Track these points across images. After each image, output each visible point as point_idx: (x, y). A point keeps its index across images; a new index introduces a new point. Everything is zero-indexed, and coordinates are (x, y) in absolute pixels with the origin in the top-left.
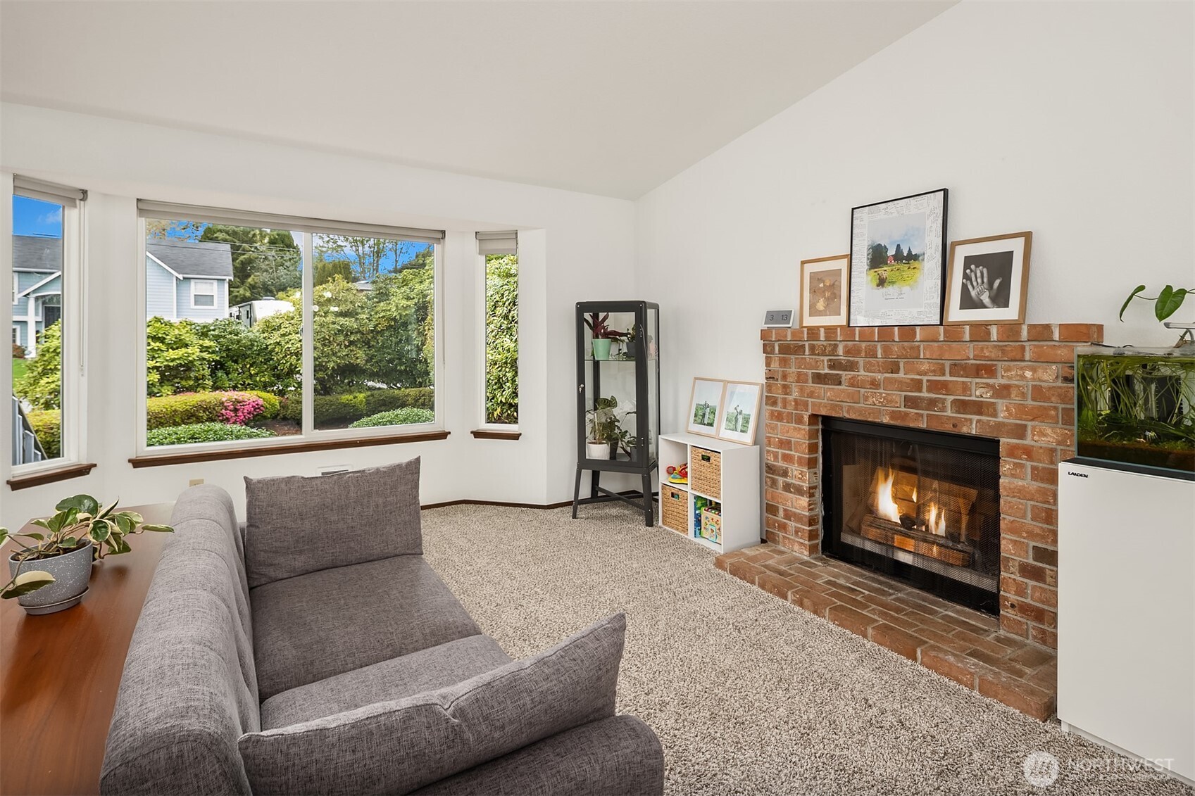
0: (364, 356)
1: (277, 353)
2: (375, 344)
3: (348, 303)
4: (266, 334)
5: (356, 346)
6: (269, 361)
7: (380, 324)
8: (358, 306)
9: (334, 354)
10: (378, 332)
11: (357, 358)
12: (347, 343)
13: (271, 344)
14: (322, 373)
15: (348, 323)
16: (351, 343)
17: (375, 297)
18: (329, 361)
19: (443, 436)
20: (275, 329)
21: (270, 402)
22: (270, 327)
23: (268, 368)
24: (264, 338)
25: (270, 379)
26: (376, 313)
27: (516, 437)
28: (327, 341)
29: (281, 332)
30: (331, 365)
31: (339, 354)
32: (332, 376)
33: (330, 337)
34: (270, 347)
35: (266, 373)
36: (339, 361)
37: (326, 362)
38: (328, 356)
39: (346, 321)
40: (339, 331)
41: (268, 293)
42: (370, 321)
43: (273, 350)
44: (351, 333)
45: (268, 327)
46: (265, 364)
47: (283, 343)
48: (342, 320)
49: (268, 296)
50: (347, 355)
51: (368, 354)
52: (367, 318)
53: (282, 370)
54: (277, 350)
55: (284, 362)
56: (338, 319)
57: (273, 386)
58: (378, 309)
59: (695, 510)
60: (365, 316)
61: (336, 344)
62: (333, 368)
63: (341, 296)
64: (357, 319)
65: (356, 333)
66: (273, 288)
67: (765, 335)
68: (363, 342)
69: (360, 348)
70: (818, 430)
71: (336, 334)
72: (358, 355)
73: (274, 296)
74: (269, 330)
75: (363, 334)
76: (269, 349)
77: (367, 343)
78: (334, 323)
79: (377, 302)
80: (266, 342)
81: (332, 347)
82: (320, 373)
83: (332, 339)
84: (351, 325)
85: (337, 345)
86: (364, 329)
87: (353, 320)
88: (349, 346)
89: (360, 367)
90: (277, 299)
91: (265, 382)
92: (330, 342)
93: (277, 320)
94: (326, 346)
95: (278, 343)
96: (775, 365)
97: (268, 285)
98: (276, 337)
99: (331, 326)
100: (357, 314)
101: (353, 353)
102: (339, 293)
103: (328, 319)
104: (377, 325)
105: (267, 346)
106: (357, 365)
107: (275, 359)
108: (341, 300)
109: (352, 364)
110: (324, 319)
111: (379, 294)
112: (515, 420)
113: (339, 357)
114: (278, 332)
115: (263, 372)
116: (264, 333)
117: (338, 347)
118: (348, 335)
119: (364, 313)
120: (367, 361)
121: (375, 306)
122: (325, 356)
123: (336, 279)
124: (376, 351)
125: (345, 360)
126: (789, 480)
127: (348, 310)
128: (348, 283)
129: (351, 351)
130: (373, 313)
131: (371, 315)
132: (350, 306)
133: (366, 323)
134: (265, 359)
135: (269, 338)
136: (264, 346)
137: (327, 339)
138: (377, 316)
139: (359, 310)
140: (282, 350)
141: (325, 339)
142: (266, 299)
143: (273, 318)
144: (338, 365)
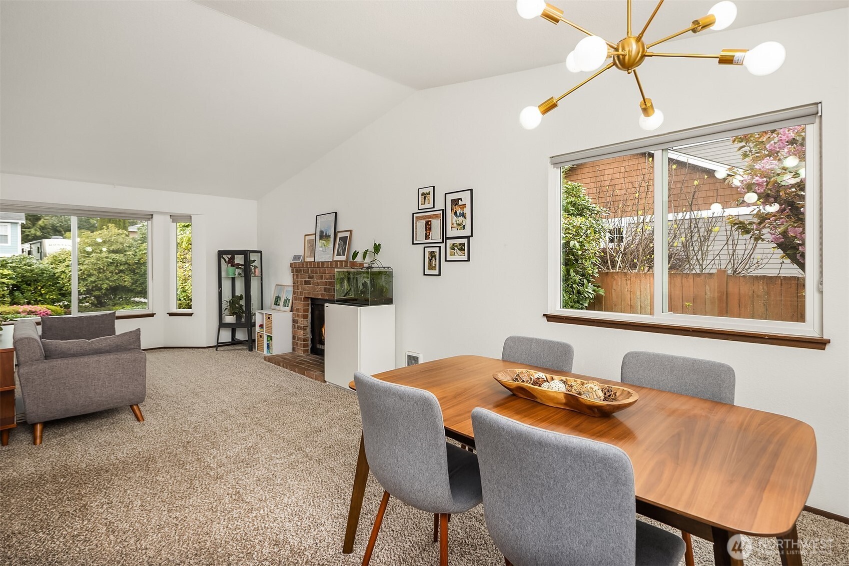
0: (130, 280)
1: (62, 279)
2: (139, 272)
3: (118, 244)
4: (54, 266)
5: (125, 273)
6: (56, 284)
7: (142, 258)
8: (126, 246)
9: (108, 279)
10: (142, 264)
11: (125, 281)
12: (117, 271)
13: (57, 272)
14: (98, 292)
15: (118, 258)
16: (121, 271)
17: (139, 240)
18: (104, 284)
19: (152, 315)
20: (60, 262)
21: (57, 312)
22: (57, 261)
23: (55, 289)
24: (52, 268)
25: (57, 297)
26: (140, 251)
27: (191, 315)
28: (102, 270)
29: (66, 264)
30: (105, 286)
31: (111, 279)
32: (105, 294)
33: (104, 267)
34: (57, 275)
35: (54, 293)
36: (111, 284)
37: (101, 285)
38: (102, 280)
39: (117, 256)
40: (111, 263)
41: (57, 233)
42: (135, 256)
43: (59, 277)
44: (121, 264)
45: (55, 260)
46: (53, 286)
47: (67, 272)
48: (114, 256)
49: (57, 235)
50: (118, 279)
51: (133, 278)
52: (133, 254)
53: (67, 290)
54: (62, 276)
55: (68, 285)
56: (110, 255)
57: (60, 302)
58: (141, 248)
59: (267, 341)
60: (131, 253)
61: (108, 272)
62: (106, 288)
63: (113, 239)
64: (125, 255)
65: (125, 264)
66: (61, 229)
67: (291, 264)
68: (130, 270)
69: (127, 275)
70: (309, 304)
71: (108, 265)
72: (126, 279)
73: (62, 235)
74: (56, 262)
75: (129, 265)
76: (57, 276)
77: (133, 271)
78: (107, 258)
79: (141, 243)
80: (53, 270)
81: (105, 274)
82: (96, 292)
83: (105, 269)
84: (120, 259)
85: (110, 273)
86: (131, 261)
87: (122, 255)
88: (119, 273)
89: (128, 287)
90: (65, 238)
91: (53, 299)
92: (104, 271)
93: (63, 256)
94: (101, 273)
95: (63, 272)
96: (295, 277)
97: (57, 227)
98: (61, 268)
99: (105, 260)
100: (125, 251)
101: (121, 278)
102: (111, 237)
103: (102, 254)
104: (140, 259)
105: (54, 274)
106: (125, 286)
107: (61, 283)
108: (113, 242)
109: (122, 285)
110: (99, 255)
111: (142, 237)
112: (190, 307)
113: (111, 281)
114: (64, 264)
115: (51, 292)
116: (52, 264)
117: (110, 274)
118: (118, 266)
119: (130, 251)
120: (133, 283)
121: (139, 246)
122: (100, 280)
123: (110, 227)
124: (139, 277)
125: (115, 282)
126: (299, 325)
127: (118, 248)
128: (118, 230)
129: (121, 276)
130: (137, 251)
131: (136, 252)
132: (120, 246)
133: (132, 257)
134: (53, 283)
135: (56, 268)
136: (52, 274)
137: (102, 269)
138: (141, 253)
139: (127, 249)
140: (66, 277)
141: (100, 268)
142: (54, 238)
143: (59, 254)
144: (110, 286)
